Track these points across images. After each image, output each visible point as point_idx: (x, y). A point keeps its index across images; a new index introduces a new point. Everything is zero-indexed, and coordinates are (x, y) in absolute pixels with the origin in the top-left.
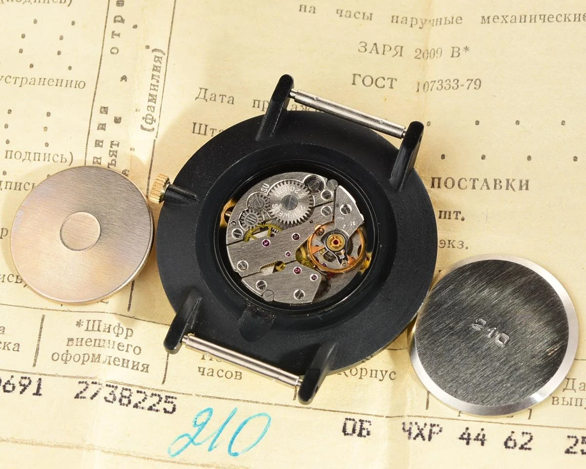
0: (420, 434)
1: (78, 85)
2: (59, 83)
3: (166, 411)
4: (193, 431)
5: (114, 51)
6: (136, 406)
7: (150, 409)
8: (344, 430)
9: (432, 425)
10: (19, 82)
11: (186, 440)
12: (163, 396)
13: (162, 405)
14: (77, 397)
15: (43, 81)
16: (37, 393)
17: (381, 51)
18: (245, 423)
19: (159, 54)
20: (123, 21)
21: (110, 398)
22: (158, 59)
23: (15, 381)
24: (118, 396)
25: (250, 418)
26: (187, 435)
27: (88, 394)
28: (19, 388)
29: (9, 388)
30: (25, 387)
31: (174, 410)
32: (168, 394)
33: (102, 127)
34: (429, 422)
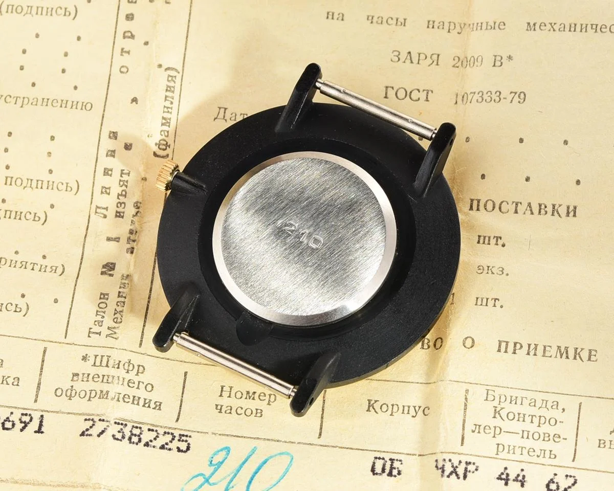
0: (454, 472)
1: (84, 106)
2: (64, 104)
3: (179, 450)
4: (208, 471)
5: (124, 70)
6: (147, 445)
7: (162, 447)
8: (373, 470)
9: (468, 463)
10: (20, 102)
11: (201, 480)
12: (177, 434)
13: (176, 443)
14: (83, 434)
15: (46, 102)
16: (39, 431)
17: (415, 60)
18: (265, 462)
19: (173, 73)
20: (132, 37)
21: (119, 436)
22: (171, 78)
23: (15, 418)
24: (128, 434)
25: (271, 457)
26: (202, 475)
27: (95, 431)
28: (19, 426)
29: (9, 425)
30: (26, 425)
31: (188, 448)
32: (182, 433)
33: (112, 153)
34: (464, 459)
